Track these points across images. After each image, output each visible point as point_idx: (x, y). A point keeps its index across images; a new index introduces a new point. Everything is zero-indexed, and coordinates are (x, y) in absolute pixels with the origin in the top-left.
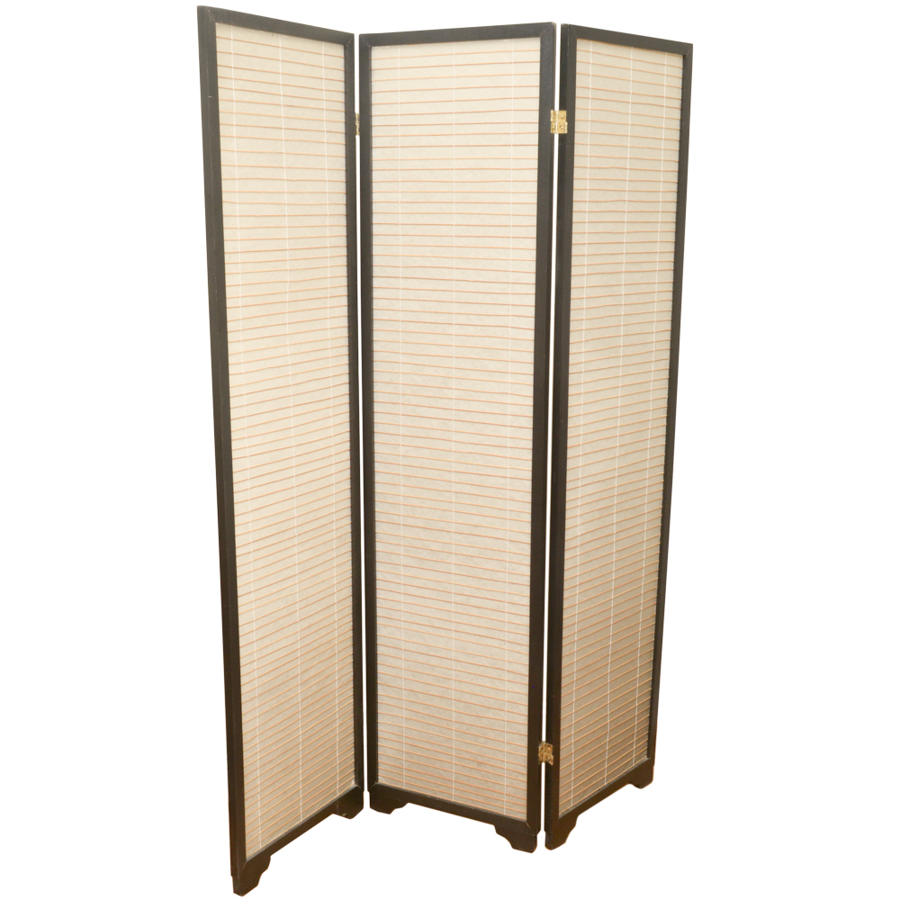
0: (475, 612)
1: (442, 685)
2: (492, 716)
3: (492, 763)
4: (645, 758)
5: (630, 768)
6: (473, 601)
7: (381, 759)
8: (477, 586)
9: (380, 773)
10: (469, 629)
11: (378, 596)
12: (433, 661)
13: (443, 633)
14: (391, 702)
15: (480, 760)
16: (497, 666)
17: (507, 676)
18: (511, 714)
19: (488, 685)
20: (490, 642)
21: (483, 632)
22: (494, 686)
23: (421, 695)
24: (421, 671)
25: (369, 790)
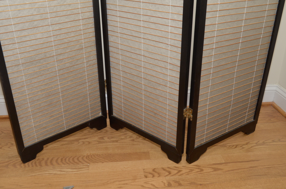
0: (153, 26)
1: (137, 70)
2: (161, 89)
3: (161, 114)
4: (252, 120)
5: (242, 124)
6: (152, 20)
7: (114, 104)
8: (154, 10)
9: (114, 111)
10: (150, 37)
11: (108, 19)
12: (134, 56)
13: (137, 39)
14: (116, 77)
15: (155, 112)
16: (164, 60)
17: (169, 67)
18: (171, 89)
19: (159, 71)
20: (161, 45)
21: (157, 39)
22: (162, 72)
23: (128, 74)
24: (128, 61)
25: (109, 118)
